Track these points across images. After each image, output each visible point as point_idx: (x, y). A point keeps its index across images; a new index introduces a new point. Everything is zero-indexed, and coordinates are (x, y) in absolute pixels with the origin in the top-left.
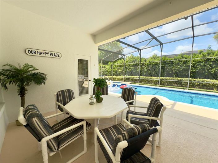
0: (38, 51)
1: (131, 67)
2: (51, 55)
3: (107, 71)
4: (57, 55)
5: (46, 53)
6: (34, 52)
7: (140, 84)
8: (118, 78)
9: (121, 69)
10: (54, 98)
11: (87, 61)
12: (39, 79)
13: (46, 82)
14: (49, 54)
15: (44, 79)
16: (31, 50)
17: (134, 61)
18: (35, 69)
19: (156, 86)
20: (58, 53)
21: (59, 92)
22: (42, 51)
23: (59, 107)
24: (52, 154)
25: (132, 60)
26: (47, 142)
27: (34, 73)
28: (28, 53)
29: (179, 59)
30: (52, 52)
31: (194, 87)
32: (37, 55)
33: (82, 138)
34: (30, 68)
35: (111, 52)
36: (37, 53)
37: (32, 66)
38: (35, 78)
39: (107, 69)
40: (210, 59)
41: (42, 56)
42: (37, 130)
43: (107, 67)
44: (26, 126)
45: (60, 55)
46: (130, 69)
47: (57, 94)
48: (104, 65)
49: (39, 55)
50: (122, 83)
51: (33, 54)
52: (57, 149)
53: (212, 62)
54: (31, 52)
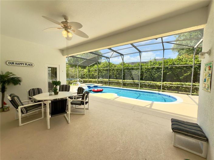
0: (16, 62)
1: (105, 72)
2: (26, 65)
3: (84, 75)
4: (31, 65)
5: (22, 64)
6: (13, 63)
7: (109, 86)
8: (94, 81)
9: (96, 73)
10: (27, 94)
11: (56, 68)
12: (16, 81)
13: (21, 83)
14: (24, 64)
15: (20, 81)
16: (10, 62)
17: (107, 67)
18: (13, 75)
19: (120, 87)
20: (31, 63)
21: (31, 90)
22: (19, 63)
23: (30, 99)
24: (23, 115)
25: (105, 65)
26: (21, 108)
27: (13, 78)
28: (8, 64)
29: (137, 66)
30: (26, 63)
31: (146, 88)
32: (15, 65)
33: (41, 111)
34: (10, 74)
35: (85, 59)
36: (15, 64)
37: (11, 73)
38: (14, 80)
39: (85, 72)
40: (154, 67)
41: (19, 65)
42: (16, 102)
43: (85, 71)
44: (10, 101)
45: (33, 65)
46: (104, 73)
47: (29, 91)
48: (82, 69)
49: (16, 65)
50: (94, 85)
51: (12, 65)
52: (26, 112)
53: (155, 69)
54: (11, 63)
